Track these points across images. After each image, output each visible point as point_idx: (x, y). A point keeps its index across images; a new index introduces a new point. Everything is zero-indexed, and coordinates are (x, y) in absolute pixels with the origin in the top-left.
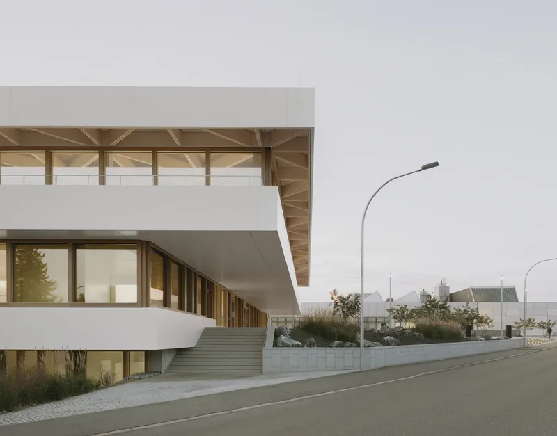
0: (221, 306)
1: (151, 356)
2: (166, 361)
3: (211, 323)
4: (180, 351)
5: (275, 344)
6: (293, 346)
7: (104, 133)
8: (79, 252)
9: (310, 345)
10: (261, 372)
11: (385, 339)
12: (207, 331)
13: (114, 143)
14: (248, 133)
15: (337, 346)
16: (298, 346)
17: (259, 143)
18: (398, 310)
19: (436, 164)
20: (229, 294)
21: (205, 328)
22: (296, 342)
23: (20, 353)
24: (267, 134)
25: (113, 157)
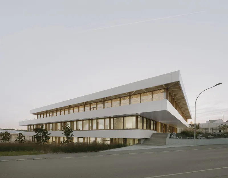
0: (159, 127)
1: (139, 140)
2: (142, 141)
3: (155, 132)
4: (146, 139)
5: (170, 137)
6: (175, 138)
7: (130, 93)
8: (125, 118)
9: (180, 138)
10: (165, 145)
11: (209, 136)
12: (154, 134)
13: (132, 94)
14: (162, 86)
15: (188, 138)
16: (177, 138)
17: (165, 87)
18: (222, 126)
19: (221, 83)
20: (162, 124)
21: (153, 133)
22: (176, 137)
23: (115, 139)
24: (167, 85)
25: (132, 97)
